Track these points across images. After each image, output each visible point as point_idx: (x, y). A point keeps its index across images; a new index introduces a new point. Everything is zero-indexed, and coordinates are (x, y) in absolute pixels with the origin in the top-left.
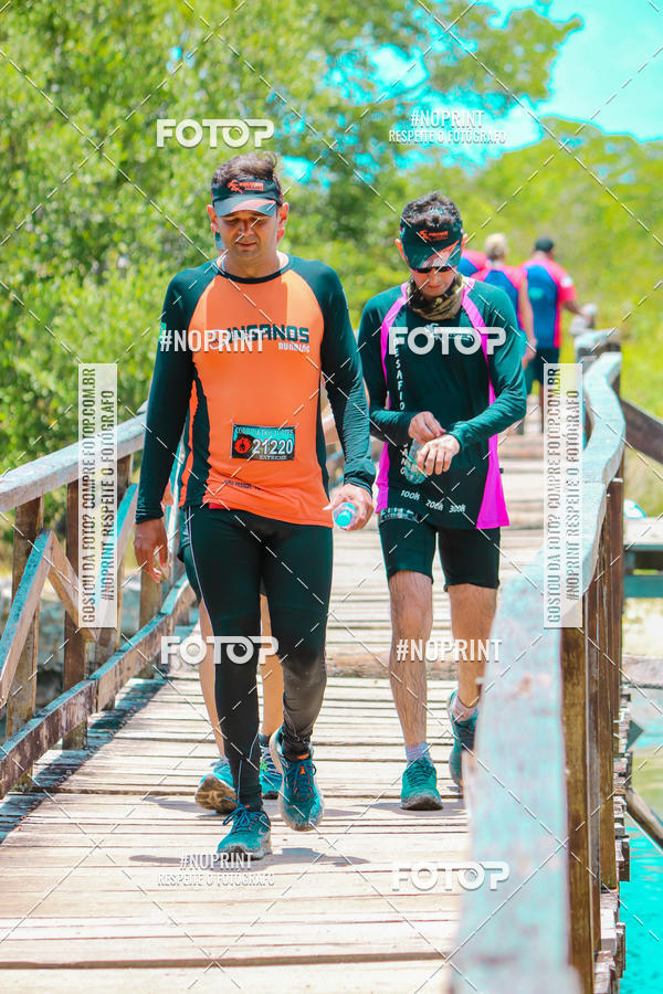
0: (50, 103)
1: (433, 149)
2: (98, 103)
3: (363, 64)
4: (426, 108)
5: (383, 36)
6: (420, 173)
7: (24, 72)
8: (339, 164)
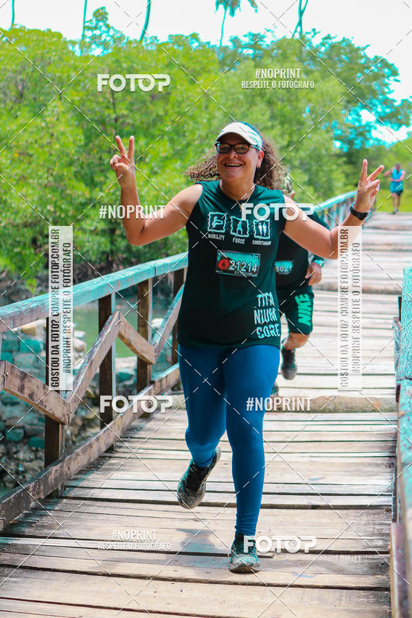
0: (269, 124)
1: (379, 140)
2: (282, 123)
3: (358, 115)
4: (375, 129)
5: (365, 107)
6: (373, 146)
7: (263, 115)
8: (351, 143)
